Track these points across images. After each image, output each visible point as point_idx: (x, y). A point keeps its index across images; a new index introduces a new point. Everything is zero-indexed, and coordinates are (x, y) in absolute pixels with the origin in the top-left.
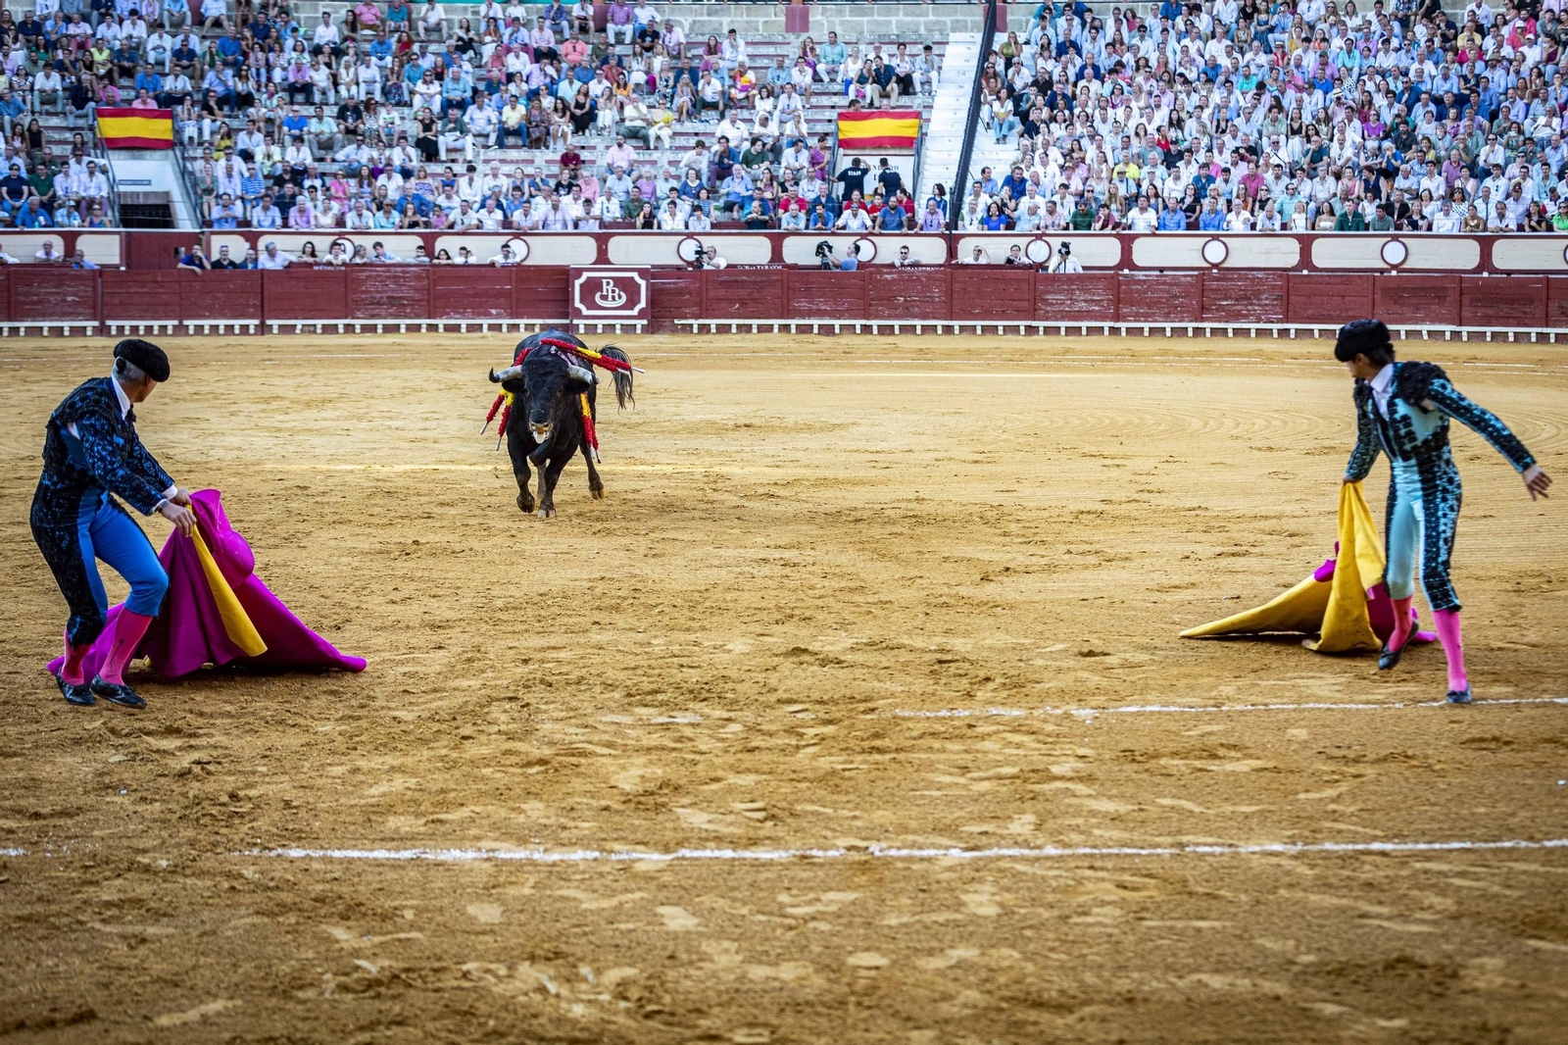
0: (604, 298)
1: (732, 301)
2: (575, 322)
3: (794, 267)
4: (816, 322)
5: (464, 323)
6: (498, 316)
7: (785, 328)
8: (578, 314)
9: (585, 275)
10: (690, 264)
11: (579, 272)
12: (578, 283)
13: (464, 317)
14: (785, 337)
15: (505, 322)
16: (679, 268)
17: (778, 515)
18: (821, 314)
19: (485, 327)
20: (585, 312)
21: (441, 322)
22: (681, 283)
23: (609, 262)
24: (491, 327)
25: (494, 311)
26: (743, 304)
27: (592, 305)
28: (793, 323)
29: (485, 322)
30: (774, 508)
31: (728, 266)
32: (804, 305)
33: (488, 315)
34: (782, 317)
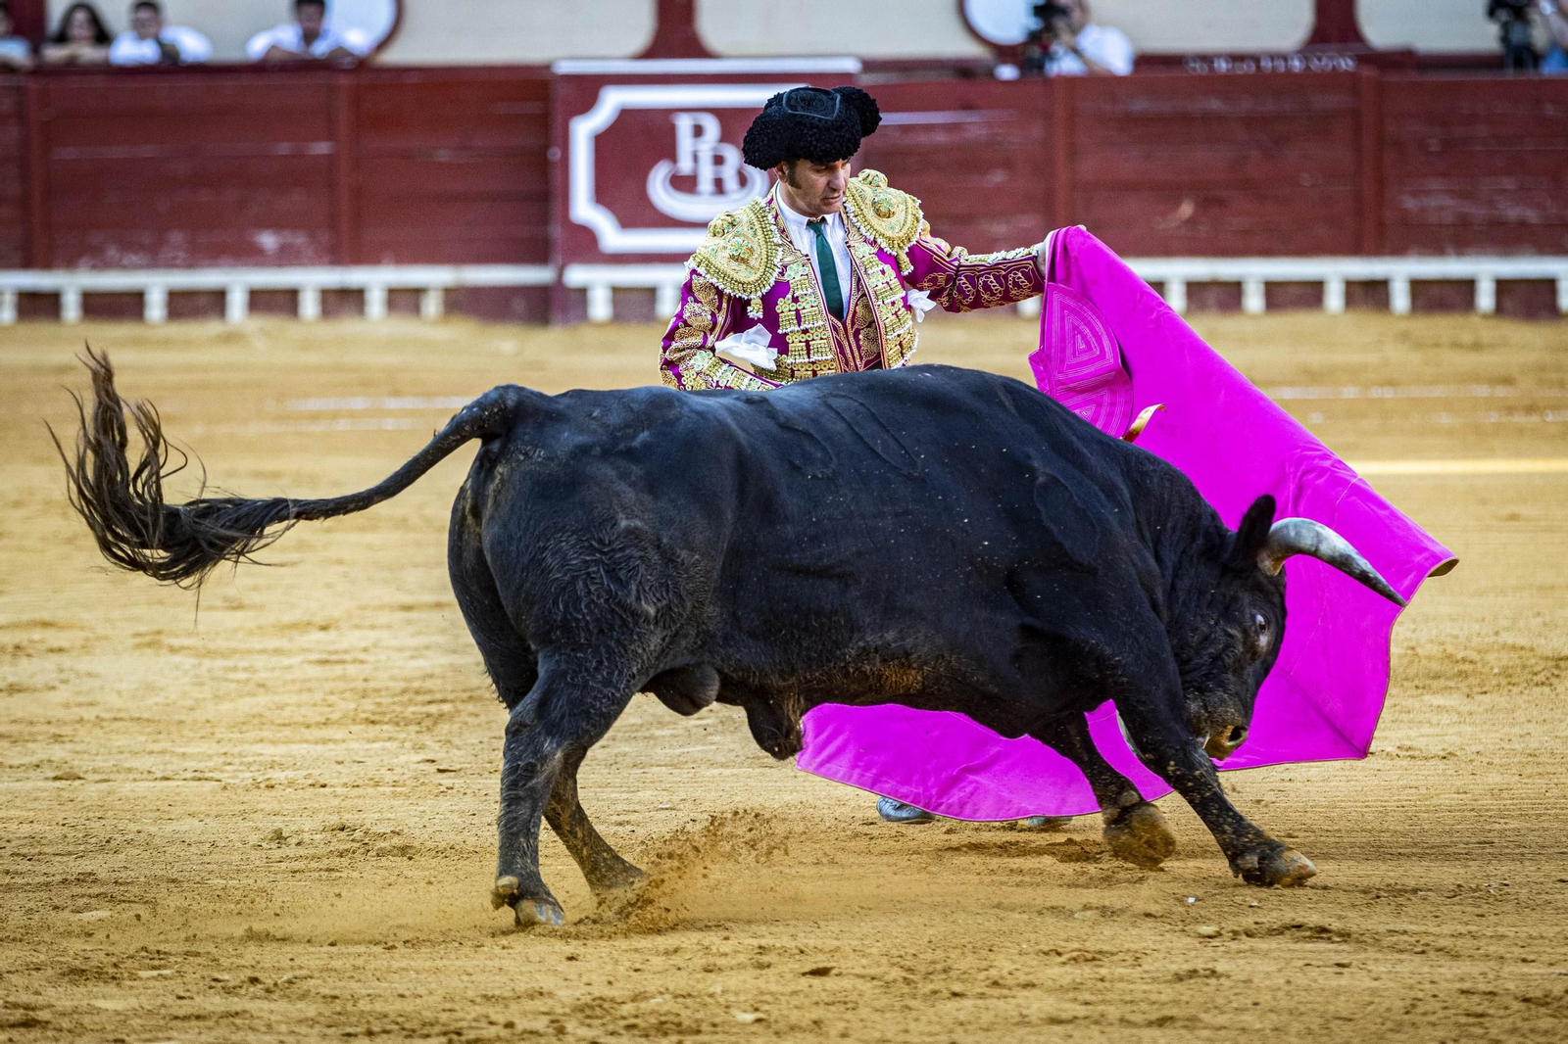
0: (685, 184)
1: (1169, 193)
2: (577, 275)
3: (1403, 60)
4: (1486, 270)
5: (156, 285)
6: (286, 257)
7: (1369, 294)
8: (585, 246)
9: (612, 102)
10: (1005, 53)
11: (586, 90)
12: (584, 131)
13: (155, 258)
14: (1368, 325)
15: (312, 280)
16: (964, 70)
17: (1342, 1006)
18: (1505, 238)
19: (237, 301)
20: (612, 236)
21: (72, 284)
22: (975, 124)
23: (699, 51)
24: (261, 301)
25: (268, 240)
26: (1210, 202)
27: (638, 213)
28: (1400, 271)
29: (238, 282)
30: (1332, 981)
31: (1144, 61)
32: (1438, 202)
33: (247, 254)
34: (1356, 248)
